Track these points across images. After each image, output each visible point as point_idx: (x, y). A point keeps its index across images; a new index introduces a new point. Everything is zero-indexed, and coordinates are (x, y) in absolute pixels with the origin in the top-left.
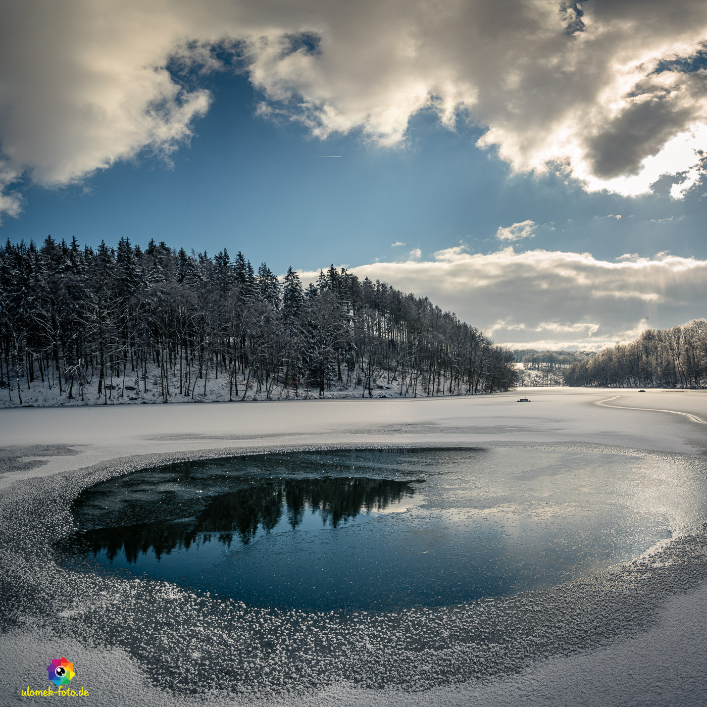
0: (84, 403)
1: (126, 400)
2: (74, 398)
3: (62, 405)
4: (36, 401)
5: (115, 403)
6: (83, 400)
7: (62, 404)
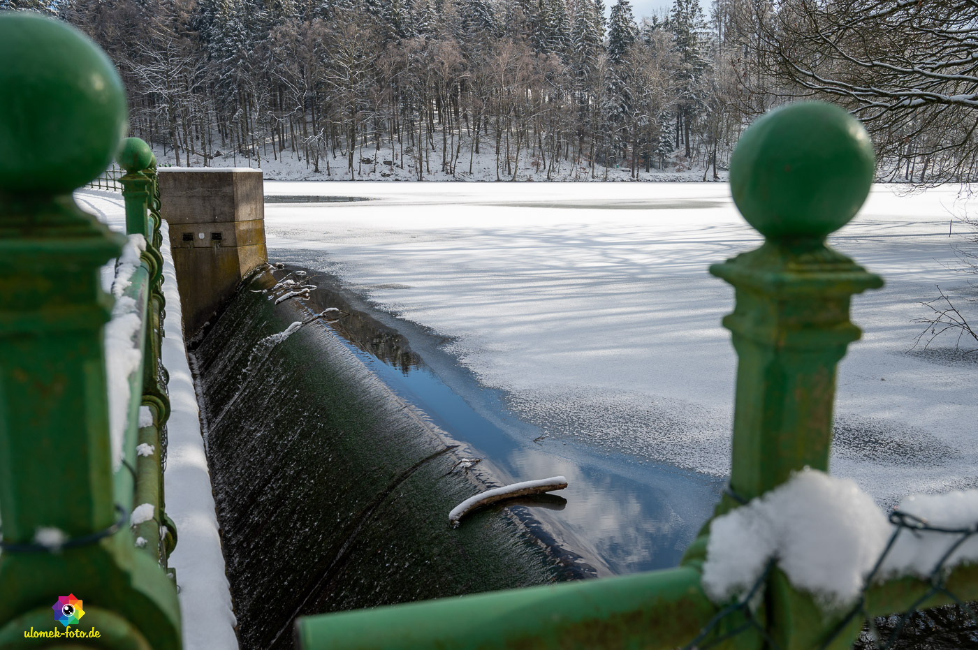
0: (329, 178)
1: (377, 177)
2: (321, 172)
3: (306, 180)
4: (279, 173)
5: (364, 179)
6: (329, 175)
7: (305, 178)
